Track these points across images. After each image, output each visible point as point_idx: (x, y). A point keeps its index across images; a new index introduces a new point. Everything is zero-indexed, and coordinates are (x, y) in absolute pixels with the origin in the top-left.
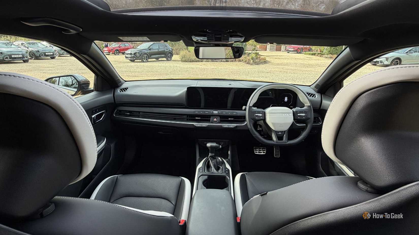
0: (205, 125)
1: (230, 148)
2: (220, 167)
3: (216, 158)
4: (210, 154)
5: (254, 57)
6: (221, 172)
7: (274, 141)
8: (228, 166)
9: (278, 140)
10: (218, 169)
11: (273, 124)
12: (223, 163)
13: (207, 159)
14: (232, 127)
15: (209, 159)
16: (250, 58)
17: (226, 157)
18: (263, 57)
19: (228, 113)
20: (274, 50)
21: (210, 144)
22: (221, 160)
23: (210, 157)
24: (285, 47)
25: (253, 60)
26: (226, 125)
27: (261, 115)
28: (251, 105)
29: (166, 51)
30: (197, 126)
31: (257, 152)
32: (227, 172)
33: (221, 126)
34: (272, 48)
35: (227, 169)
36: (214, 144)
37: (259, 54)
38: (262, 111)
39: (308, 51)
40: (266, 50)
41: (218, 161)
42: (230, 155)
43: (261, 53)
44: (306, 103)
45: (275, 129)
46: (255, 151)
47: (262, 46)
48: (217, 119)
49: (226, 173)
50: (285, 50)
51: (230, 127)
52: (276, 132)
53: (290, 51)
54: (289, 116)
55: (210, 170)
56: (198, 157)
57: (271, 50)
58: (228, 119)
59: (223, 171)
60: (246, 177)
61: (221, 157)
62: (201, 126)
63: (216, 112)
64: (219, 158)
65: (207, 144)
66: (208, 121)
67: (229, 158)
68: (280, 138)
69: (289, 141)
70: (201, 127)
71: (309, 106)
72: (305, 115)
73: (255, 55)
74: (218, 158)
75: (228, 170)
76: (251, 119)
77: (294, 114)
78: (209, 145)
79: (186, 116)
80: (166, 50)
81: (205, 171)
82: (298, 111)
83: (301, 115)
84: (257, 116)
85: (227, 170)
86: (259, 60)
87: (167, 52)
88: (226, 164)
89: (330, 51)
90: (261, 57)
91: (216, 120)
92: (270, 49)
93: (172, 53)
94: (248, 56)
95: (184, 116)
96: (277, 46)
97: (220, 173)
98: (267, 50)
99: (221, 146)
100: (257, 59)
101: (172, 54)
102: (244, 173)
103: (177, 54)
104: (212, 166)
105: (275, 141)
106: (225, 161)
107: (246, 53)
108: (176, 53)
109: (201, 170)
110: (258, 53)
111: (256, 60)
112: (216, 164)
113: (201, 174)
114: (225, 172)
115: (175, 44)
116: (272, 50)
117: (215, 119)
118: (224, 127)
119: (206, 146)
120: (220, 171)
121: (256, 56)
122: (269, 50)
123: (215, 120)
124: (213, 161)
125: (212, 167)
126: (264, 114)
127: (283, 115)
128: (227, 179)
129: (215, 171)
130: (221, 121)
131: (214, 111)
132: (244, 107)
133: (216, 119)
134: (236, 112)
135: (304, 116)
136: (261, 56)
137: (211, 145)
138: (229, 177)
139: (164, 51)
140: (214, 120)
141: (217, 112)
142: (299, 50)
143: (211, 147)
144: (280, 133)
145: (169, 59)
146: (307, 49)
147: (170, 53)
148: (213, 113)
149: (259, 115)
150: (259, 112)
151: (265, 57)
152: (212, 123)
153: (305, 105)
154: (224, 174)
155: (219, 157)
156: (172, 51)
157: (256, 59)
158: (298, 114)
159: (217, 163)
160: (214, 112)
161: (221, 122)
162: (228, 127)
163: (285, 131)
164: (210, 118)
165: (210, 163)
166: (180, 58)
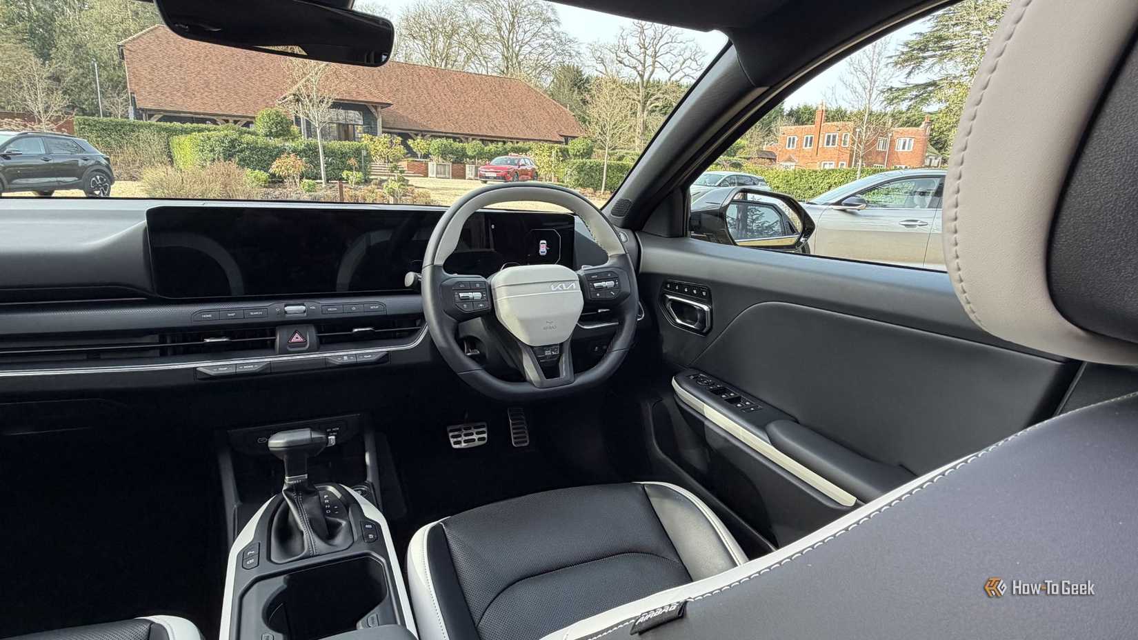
0: (251, 363)
1: (369, 442)
2: (340, 524)
3: (315, 492)
4: (287, 478)
5: (397, 189)
6: (345, 540)
7: (531, 383)
8: (372, 513)
9: (545, 379)
10: (328, 532)
11: (525, 323)
12: (350, 503)
13: (275, 505)
14: (368, 358)
15: (284, 499)
16: (386, 191)
17: (355, 476)
18: (421, 190)
19: (351, 309)
20: (447, 176)
21: (281, 439)
22: (339, 495)
23: (289, 493)
24: (474, 170)
25: (394, 196)
26: (344, 355)
27: (477, 295)
28: (440, 262)
29: (80, 165)
30: (213, 372)
31: (460, 442)
32: (371, 536)
33: (325, 360)
34: (442, 170)
35: (369, 524)
36: (303, 435)
37: (410, 183)
38: (479, 282)
39: (531, 180)
40: (426, 175)
41: (327, 501)
42: (372, 467)
43: (413, 181)
44: (614, 248)
45: (531, 341)
46: (452, 440)
47: (416, 163)
48: (303, 337)
49: (370, 542)
50: (476, 175)
51: (360, 359)
52: (537, 352)
53: (488, 178)
54: (569, 290)
55: (296, 544)
56: (232, 504)
57: (438, 176)
58: (351, 330)
59: (356, 537)
60: (449, 537)
61: (335, 482)
62: (232, 370)
63: (295, 309)
64: (331, 489)
65: (267, 442)
66: (267, 347)
67: (369, 479)
68: (550, 369)
69: (578, 376)
70: (236, 375)
71: (623, 257)
72: (615, 285)
73: (399, 184)
74: (324, 489)
75: (377, 526)
76: (446, 312)
77: (584, 284)
78: (277, 442)
79: (156, 338)
80: (81, 162)
81: (269, 558)
82: (594, 274)
83: (604, 286)
84: (466, 300)
85: (370, 526)
86: (409, 198)
87: (85, 168)
88: (362, 506)
89: (579, 181)
90: (416, 190)
91: (300, 339)
92: (437, 173)
93: (109, 173)
94: (378, 188)
95: (147, 339)
96: (455, 165)
97: (344, 545)
98: (430, 175)
99: (333, 437)
100: (406, 195)
101: (108, 175)
102: (438, 524)
103: (132, 178)
104: (302, 527)
105: (537, 382)
106: (357, 495)
107: (372, 179)
108: (126, 175)
109: (252, 556)
110: (408, 181)
111: (403, 198)
112: (317, 512)
113: (255, 574)
114: (364, 537)
115: (120, 147)
116: (442, 176)
117: (297, 335)
118: (339, 361)
119: (268, 448)
120: (339, 540)
121: (402, 187)
122: (434, 175)
123: (297, 338)
124: (305, 506)
125: (305, 533)
126: (489, 292)
127: (553, 289)
128: (378, 565)
129: (319, 545)
130: (324, 342)
131: (286, 306)
132: (410, 278)
133: (301, 335)
134: (380, 304)
135: (611, 289)
136: (416, 187)
137: (288, 442)
138: (383, 556)
139: (75, 164)
140: (294, 340)
141: (304, 308)
142: (509, 175)
143: (292, 449)
144: (548, 353)
145: (97, 192)
146: (527, 175)
147: (97, 170)
148: (286, 312)
149: (471, 295)
150: (471, 287)
151: (427, 190)
152: (284, 352)
153: (609, 255)
154: (361, 549)
155: (331, 482)
156: (108, 167)
157: (403, 196)
158: (596, 285)
159: (324, 509)
160: (287, 308)
161: (322, 347)
162: (353, 360)
163: (561, 344)
164: (274, 334)
165: (293, 515)
166: (142, 190)
